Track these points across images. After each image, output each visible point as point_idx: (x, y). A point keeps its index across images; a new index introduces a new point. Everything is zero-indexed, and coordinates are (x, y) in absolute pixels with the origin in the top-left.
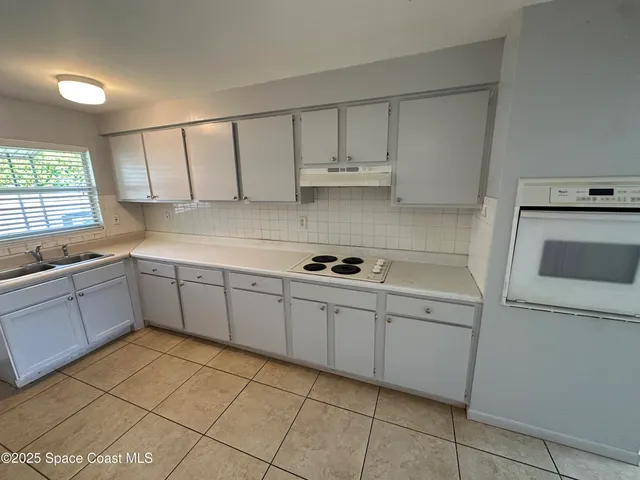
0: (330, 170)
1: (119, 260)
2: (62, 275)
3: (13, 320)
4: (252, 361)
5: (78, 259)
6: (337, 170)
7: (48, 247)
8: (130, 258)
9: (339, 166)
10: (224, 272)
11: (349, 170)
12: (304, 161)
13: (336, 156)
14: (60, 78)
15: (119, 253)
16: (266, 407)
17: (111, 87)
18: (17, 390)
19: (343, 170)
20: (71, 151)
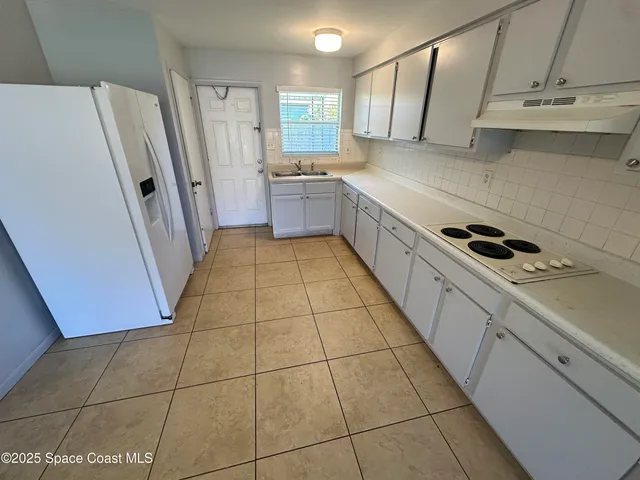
0: (528, 103)
1: (334, 180)
2: (301, 181)
3: (277, 200)
4: (379, 295)
5: (317, 174)
6: (537, 103)
7: (306, 162)
8: (340, 181)
9: (543, 97)
10: (382, 209)
11: (558, 102)
12: (495, 91)
13: (542, 80)
14: (316, 33)
15: (335, 175)
16: (357, 329)
17: (346, 32)
18: (273, 238)
19: (547, 102)
20: (331, 93)
